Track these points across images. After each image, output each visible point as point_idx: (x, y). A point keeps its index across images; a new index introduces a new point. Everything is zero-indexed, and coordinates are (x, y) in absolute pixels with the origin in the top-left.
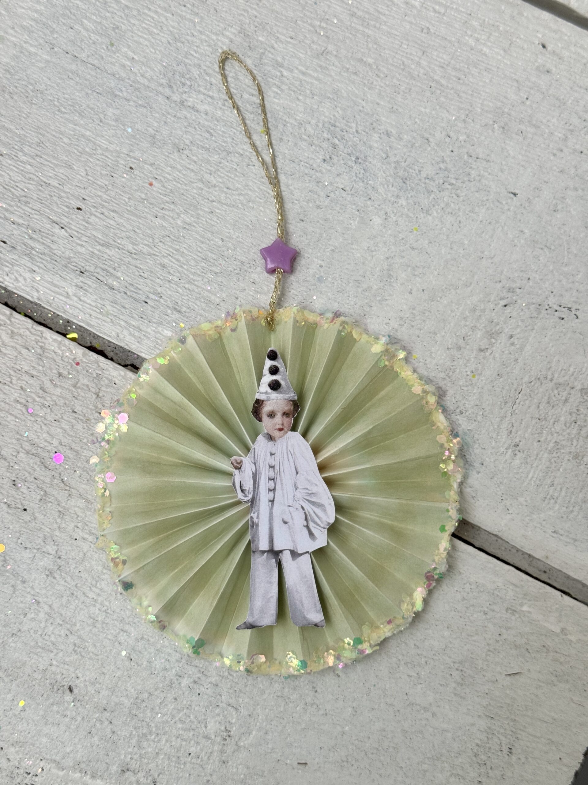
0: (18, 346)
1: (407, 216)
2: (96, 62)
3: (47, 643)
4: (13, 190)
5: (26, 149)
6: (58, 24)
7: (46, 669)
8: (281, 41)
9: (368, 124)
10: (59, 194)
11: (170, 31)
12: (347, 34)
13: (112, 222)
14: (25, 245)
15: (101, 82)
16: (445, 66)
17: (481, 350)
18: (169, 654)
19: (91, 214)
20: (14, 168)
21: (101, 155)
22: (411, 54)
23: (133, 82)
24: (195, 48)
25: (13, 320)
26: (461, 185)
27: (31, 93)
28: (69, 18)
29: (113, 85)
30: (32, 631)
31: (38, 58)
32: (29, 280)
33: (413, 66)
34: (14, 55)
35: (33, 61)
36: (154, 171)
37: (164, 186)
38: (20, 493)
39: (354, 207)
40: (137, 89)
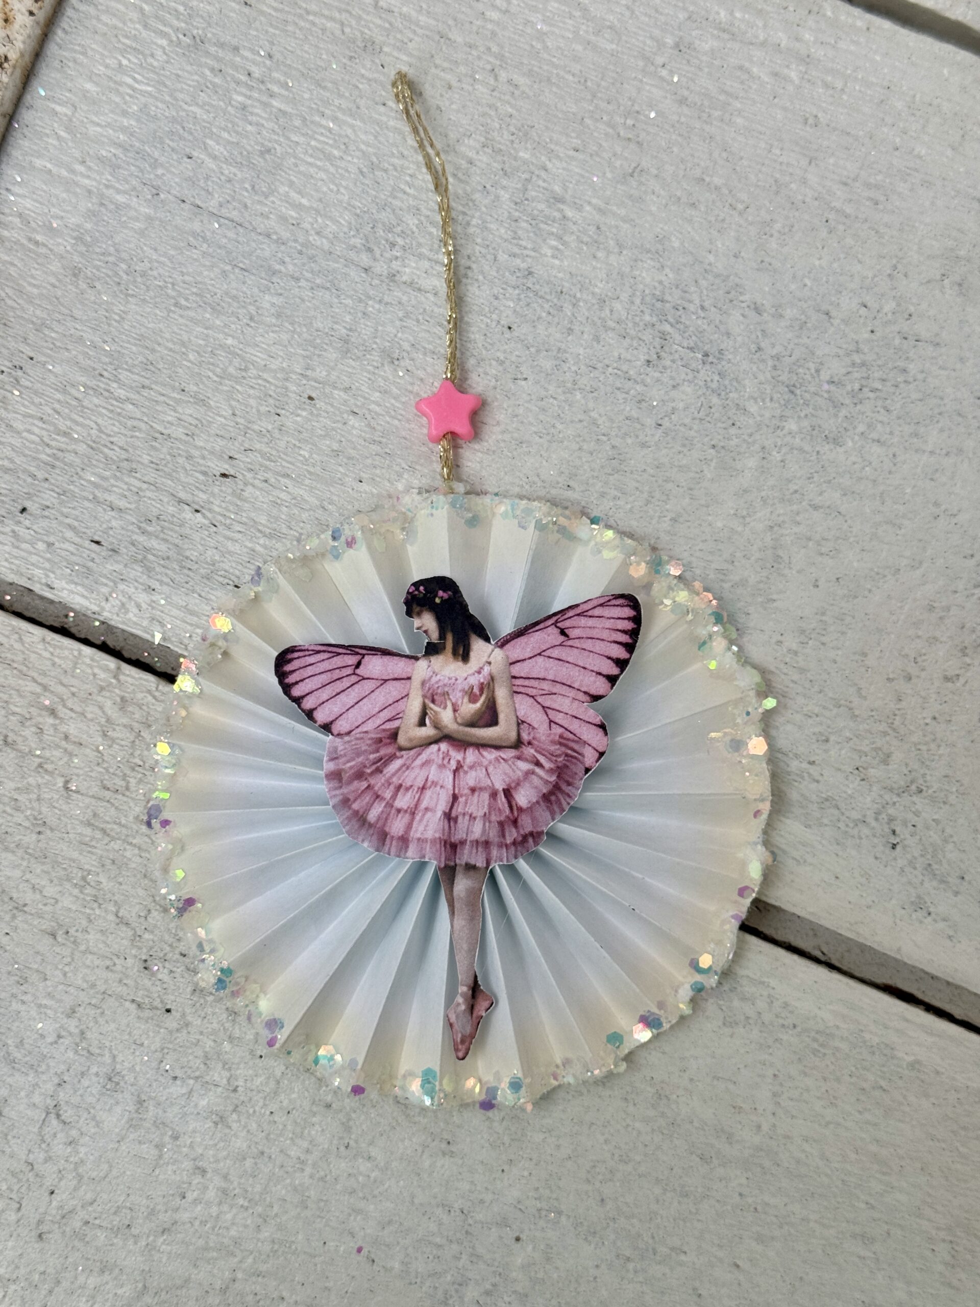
0: (136, 725)
1: (801, 450)
2: (234, 215)
3: (226, 1241)
4: (106, 450)
5: (124, 375)
6: (163, 149)
7: (227, 1288)
8: (558, 157)
9: (721, 292)
10: (187, 451)
11: (363, 152)
12: (674, 137)
13: (283, 496)
14: (134, 545)
15: (247, 249)
16: (849, 181)
17: (947, 679)
18: (439, 1246)
19: (245, 484)
20: (104, 411)
21: (255, 378)
22: (788, 164)
23: (302, 245)
24: (408, 178)
25: (122, 677)
26: (892, 389)
27: (125, 277)
28: (181, 138)
29: (267, 253)
30: (197, 1223)
31: (133, 213)
32: (144, 606)
33: (793, 186)
34: (89, 210)
35: (124, 219)
36: (352, 401)
37: (369, 425)
38: (158, 983)
39: (706, 440)
40: (312, 258)
